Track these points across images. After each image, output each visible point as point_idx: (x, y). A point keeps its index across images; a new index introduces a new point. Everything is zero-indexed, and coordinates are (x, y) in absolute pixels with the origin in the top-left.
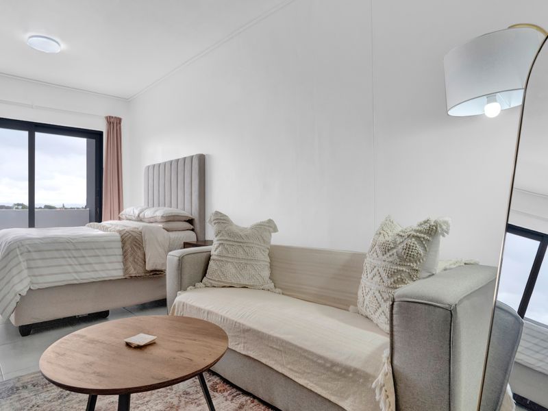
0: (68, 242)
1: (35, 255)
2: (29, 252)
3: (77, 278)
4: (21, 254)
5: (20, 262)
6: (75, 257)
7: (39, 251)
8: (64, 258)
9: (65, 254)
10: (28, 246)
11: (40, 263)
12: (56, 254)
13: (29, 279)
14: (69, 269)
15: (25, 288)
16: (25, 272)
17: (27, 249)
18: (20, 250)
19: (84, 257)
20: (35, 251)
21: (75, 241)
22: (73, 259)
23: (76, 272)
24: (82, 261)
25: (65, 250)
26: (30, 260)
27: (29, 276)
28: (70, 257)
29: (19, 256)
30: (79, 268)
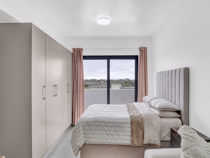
0: (102, 122)
1: (87, 127)
2: (85, 125)
3: (106, 142)
4: (82, 126)
5: (80, 131)
6: (105, 130)
7: (89, 125)
8: (100, 130)
9: (100, 128)
10: (84, 122)
11: (89, 132)
12: (96, 128)
13: (84, 139)
14: (102, 136)
15: (81, 144)
16: (82, 136)
17: (84, 124)
18: (81, 124)
19: (110, 131)
20: (87, 125)
21: (106, 121)
22: (104, 131)
23: (105, 139)
24: (109, 133)
25: (101, 126)
26: (85, 130)
27: (84, 137)
28: (103, 130)
29: (80, 127)
30: (107, 137)
